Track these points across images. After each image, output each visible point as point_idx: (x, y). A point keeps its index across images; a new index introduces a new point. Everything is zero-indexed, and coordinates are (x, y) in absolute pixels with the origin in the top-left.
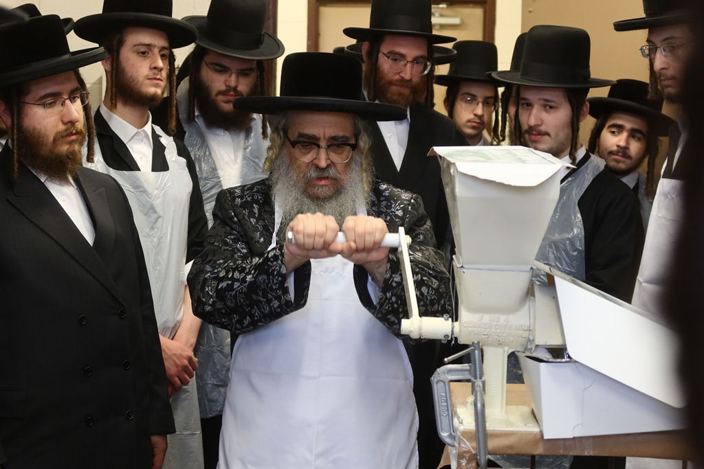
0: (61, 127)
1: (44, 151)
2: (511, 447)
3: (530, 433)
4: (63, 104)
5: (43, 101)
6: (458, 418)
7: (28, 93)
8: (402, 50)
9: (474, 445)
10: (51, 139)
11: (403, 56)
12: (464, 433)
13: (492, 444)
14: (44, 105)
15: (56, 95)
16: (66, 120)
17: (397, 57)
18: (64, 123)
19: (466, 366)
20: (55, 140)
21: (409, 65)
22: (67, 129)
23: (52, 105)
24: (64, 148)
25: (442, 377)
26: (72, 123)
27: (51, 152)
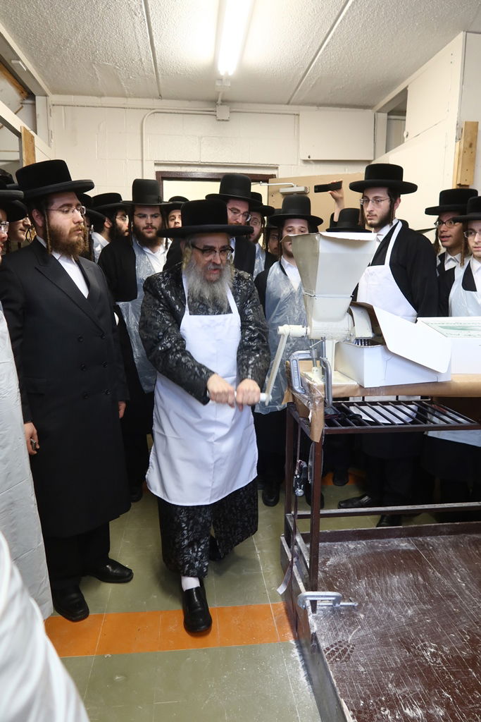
0: (73, 225)
1: (64, 240)
2: (343, 393)
3: (352, 386)
4: (73, 211)
5: (63, 209)
6: (310, 379)
7: (52, 204)
8: (239, 208)
9: (323, 393)
10: (68, 232)
11: (239, 211)
12: (318, 387)
13: (334, 392)
14: (63, 212)
15: (69, 205)
16: (76, 221)
17: (236, 211)
18: (75, 223)
19: (308, 352)
20: (70, 233)
21: (241, 216)
22: (77, 226)
23: (67, 212)
24: (76, 238)
25: (295, 358)
26: (79, 222)
27: (68, 241)
